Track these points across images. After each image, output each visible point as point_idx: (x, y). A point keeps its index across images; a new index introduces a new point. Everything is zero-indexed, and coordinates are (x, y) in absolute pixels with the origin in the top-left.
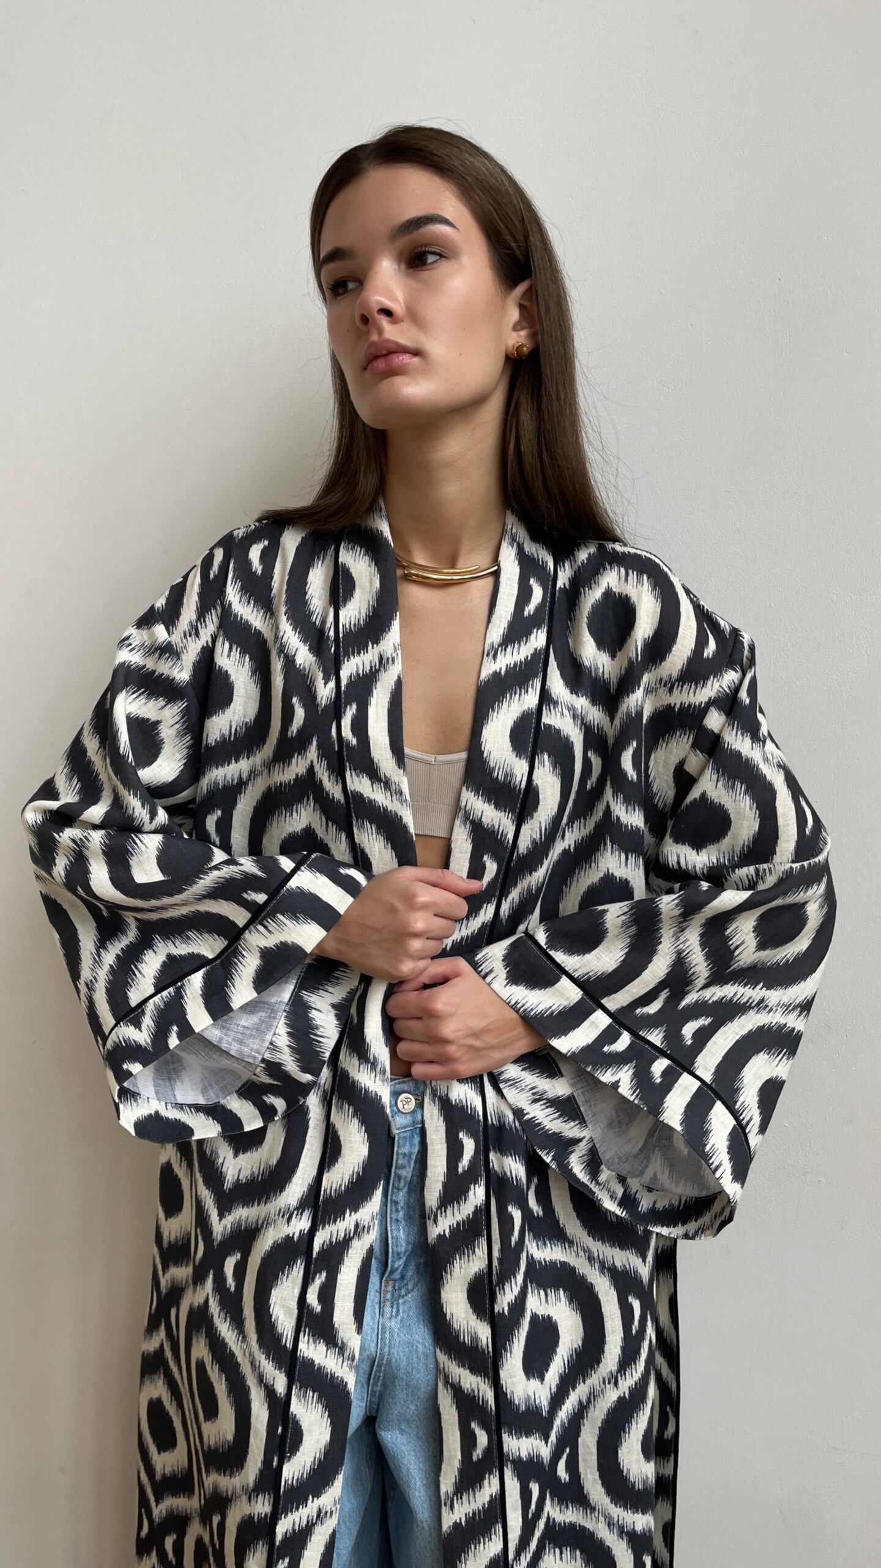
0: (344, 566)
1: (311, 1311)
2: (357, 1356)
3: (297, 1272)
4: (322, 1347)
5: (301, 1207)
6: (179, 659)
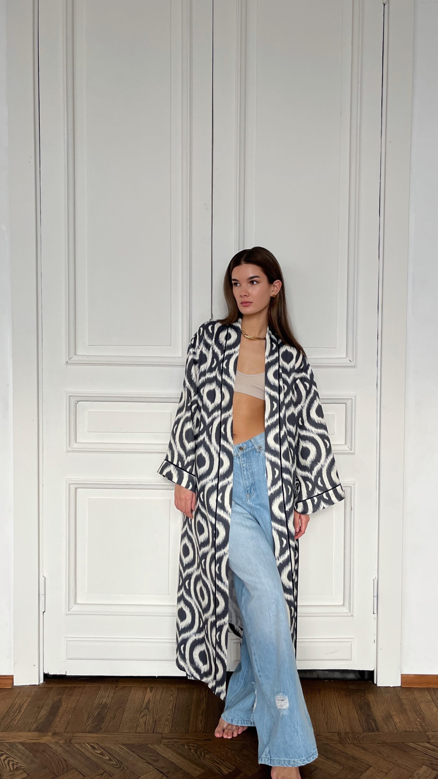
0: (229, 333)
1: (219, 502)
2: (231, 514)
3: (215, 494)
4: (222, 511)
5: (215, 478)
6: (196, 354)
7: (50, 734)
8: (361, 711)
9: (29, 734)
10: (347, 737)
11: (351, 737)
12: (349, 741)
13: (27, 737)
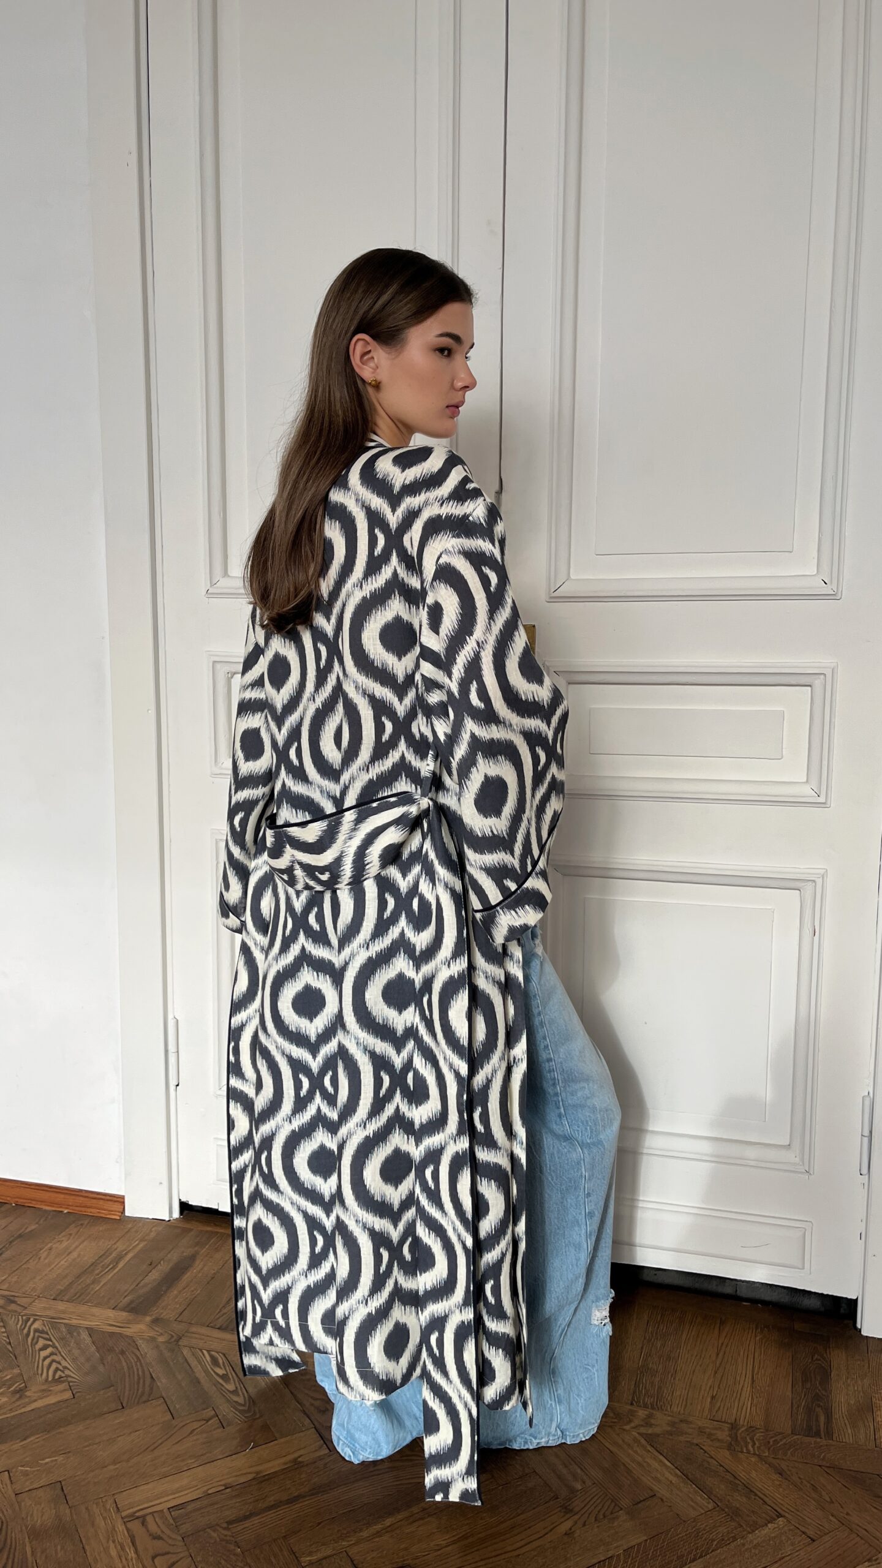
7: (148, 1319)
8: (803, 1385)
9: (111, 1313)
10: (751, 1439)
11: (757, 1440)
12: (751, 1449)
13: (104, 1318)
